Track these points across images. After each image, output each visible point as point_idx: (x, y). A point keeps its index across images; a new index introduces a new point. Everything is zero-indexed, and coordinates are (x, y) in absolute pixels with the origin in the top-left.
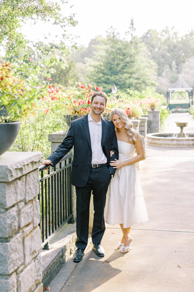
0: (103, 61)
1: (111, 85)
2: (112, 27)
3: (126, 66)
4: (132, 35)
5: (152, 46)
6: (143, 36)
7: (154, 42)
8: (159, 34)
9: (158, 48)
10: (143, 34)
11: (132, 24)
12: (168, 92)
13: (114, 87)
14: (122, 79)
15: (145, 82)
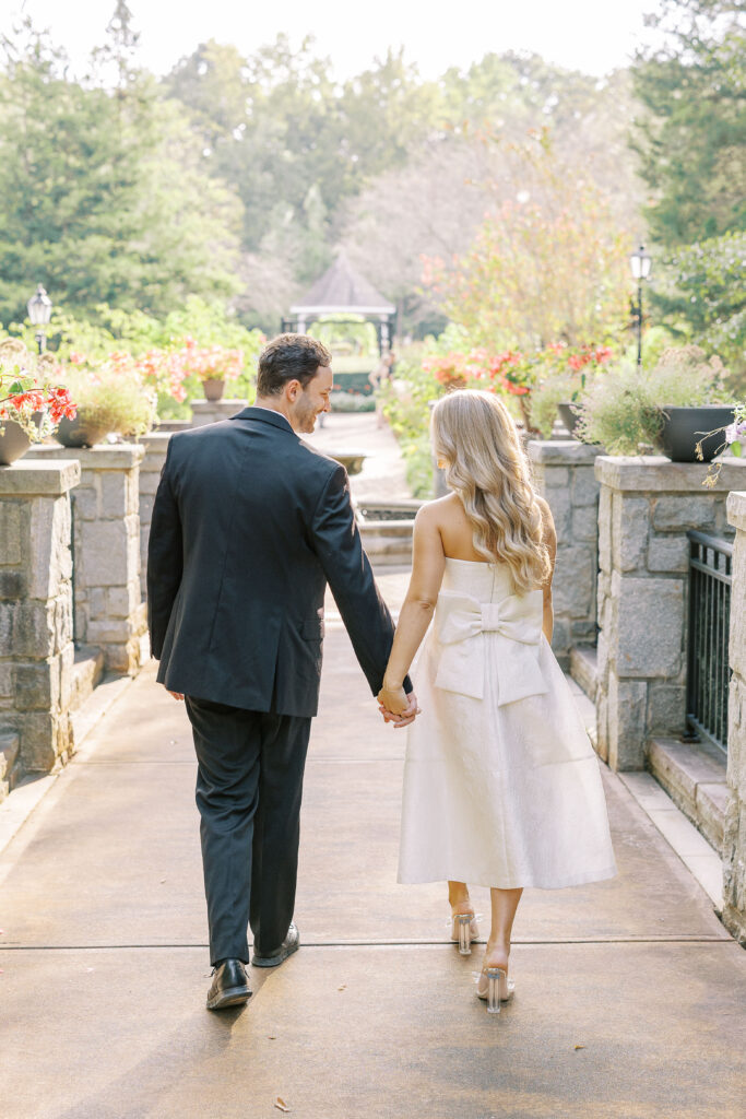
1: (27, 286)
2: (28, 24)
3: (97, 200)
4: (122, 63)
5: (219, 118)
6: (176, 72)
7: (228, 101)
8: (248, 67)
9: (242, 127)
10: (176, 63)
11: (123, 13)
12: (287, 320)
13: (40, 295)
14: (79, 258)
15: (183, 275)
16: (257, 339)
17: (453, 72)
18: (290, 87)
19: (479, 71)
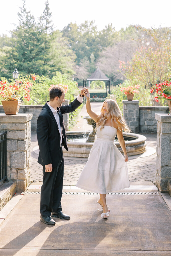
0: (16, 46)
1: (23, 72)
2: (25, 10)
3: (41, 52)
4: (47, 20)
5: (73, 39)
6: (64, 30)
7: (75, 36)
8: (79, 29)
9: (78, 42)
10: (64, 28)
11: (47, 8)
12: (85, 80)
13: (16, 71)
14: (35, 65)
15: (61, 70)
16: (75, 84)
17: (122, 29)
18: (87, 33)
19: (128, 29)
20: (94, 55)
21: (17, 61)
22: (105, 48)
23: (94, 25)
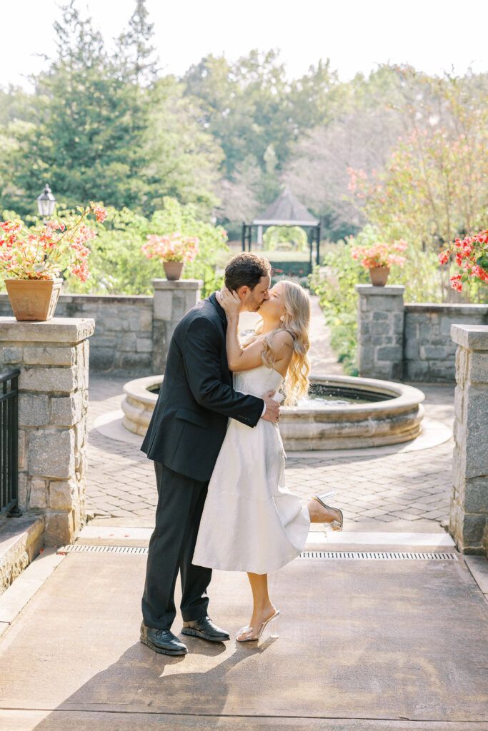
0: (48, 120)
1: (68, 197)
2: (75, 16)
4: (140, 45)
5: (215, 105)
6: (188, 76)
7: (220, 94)
8: (232, 72)
9: (228, 111)
10: (188, 69)
11: (141, 11)
12: (247, 224)
13: (46, 192)
14: (104, 177)
15: (177, 192)
16: (220, 233)
17: (359, 77)
18: (257, 86)
19: (376, 77)
20: (276, 150)
21: (51, 165)
22: (309, 131)
23: (277, 62)
